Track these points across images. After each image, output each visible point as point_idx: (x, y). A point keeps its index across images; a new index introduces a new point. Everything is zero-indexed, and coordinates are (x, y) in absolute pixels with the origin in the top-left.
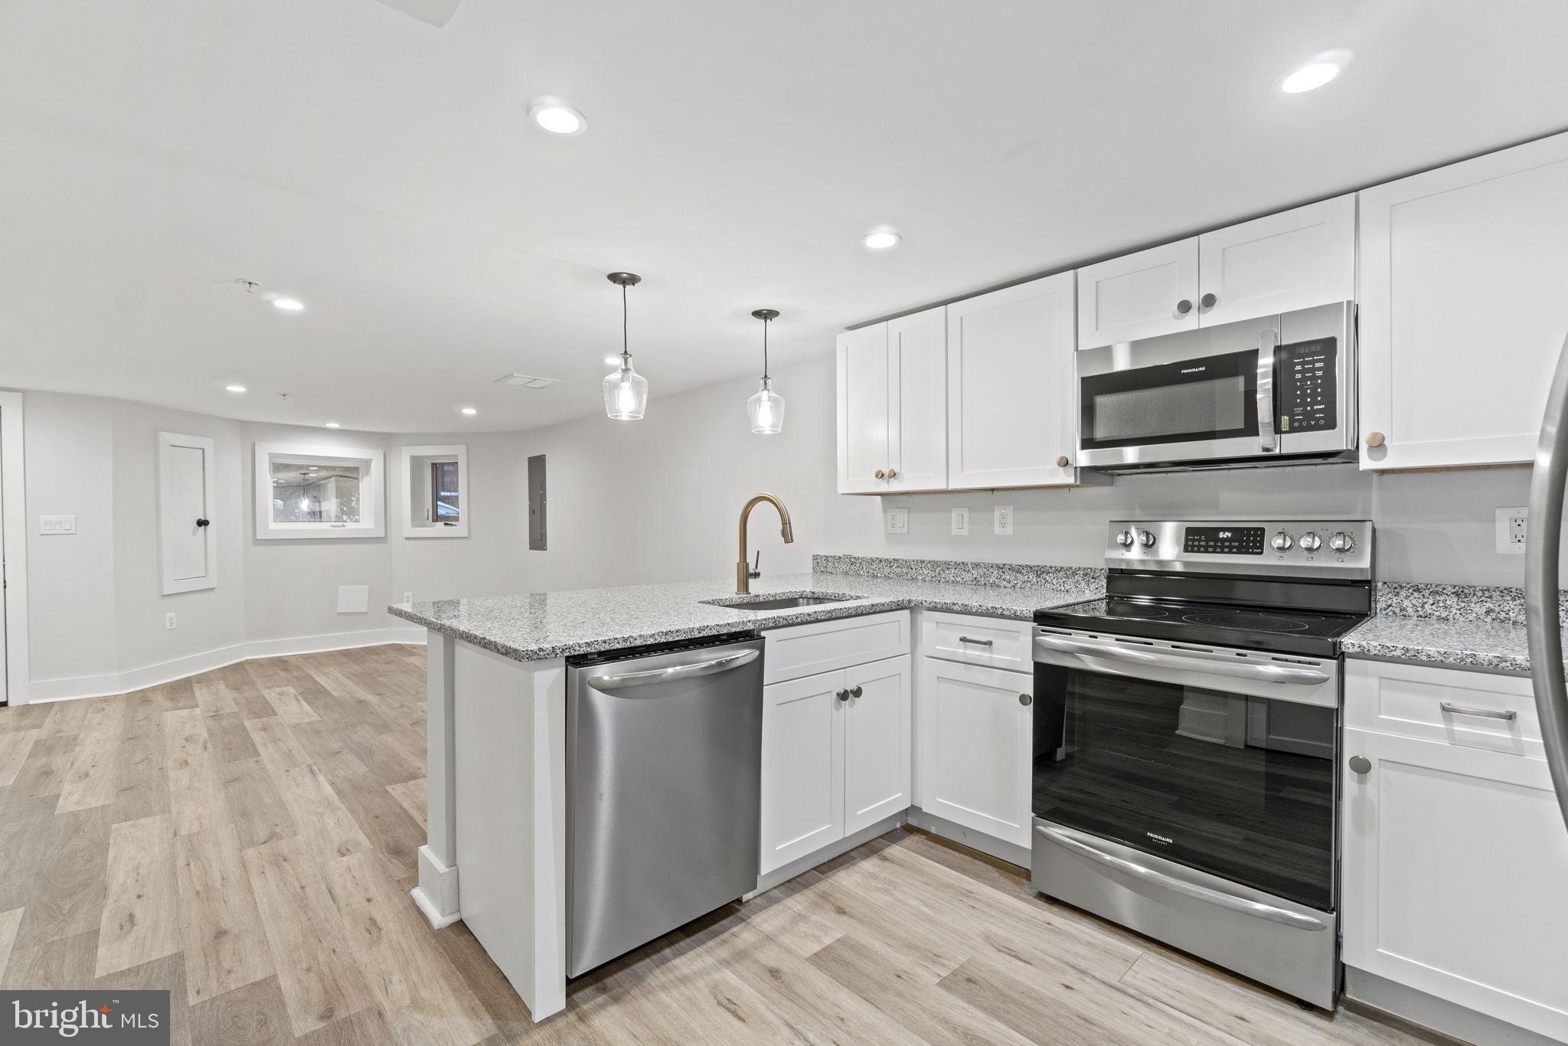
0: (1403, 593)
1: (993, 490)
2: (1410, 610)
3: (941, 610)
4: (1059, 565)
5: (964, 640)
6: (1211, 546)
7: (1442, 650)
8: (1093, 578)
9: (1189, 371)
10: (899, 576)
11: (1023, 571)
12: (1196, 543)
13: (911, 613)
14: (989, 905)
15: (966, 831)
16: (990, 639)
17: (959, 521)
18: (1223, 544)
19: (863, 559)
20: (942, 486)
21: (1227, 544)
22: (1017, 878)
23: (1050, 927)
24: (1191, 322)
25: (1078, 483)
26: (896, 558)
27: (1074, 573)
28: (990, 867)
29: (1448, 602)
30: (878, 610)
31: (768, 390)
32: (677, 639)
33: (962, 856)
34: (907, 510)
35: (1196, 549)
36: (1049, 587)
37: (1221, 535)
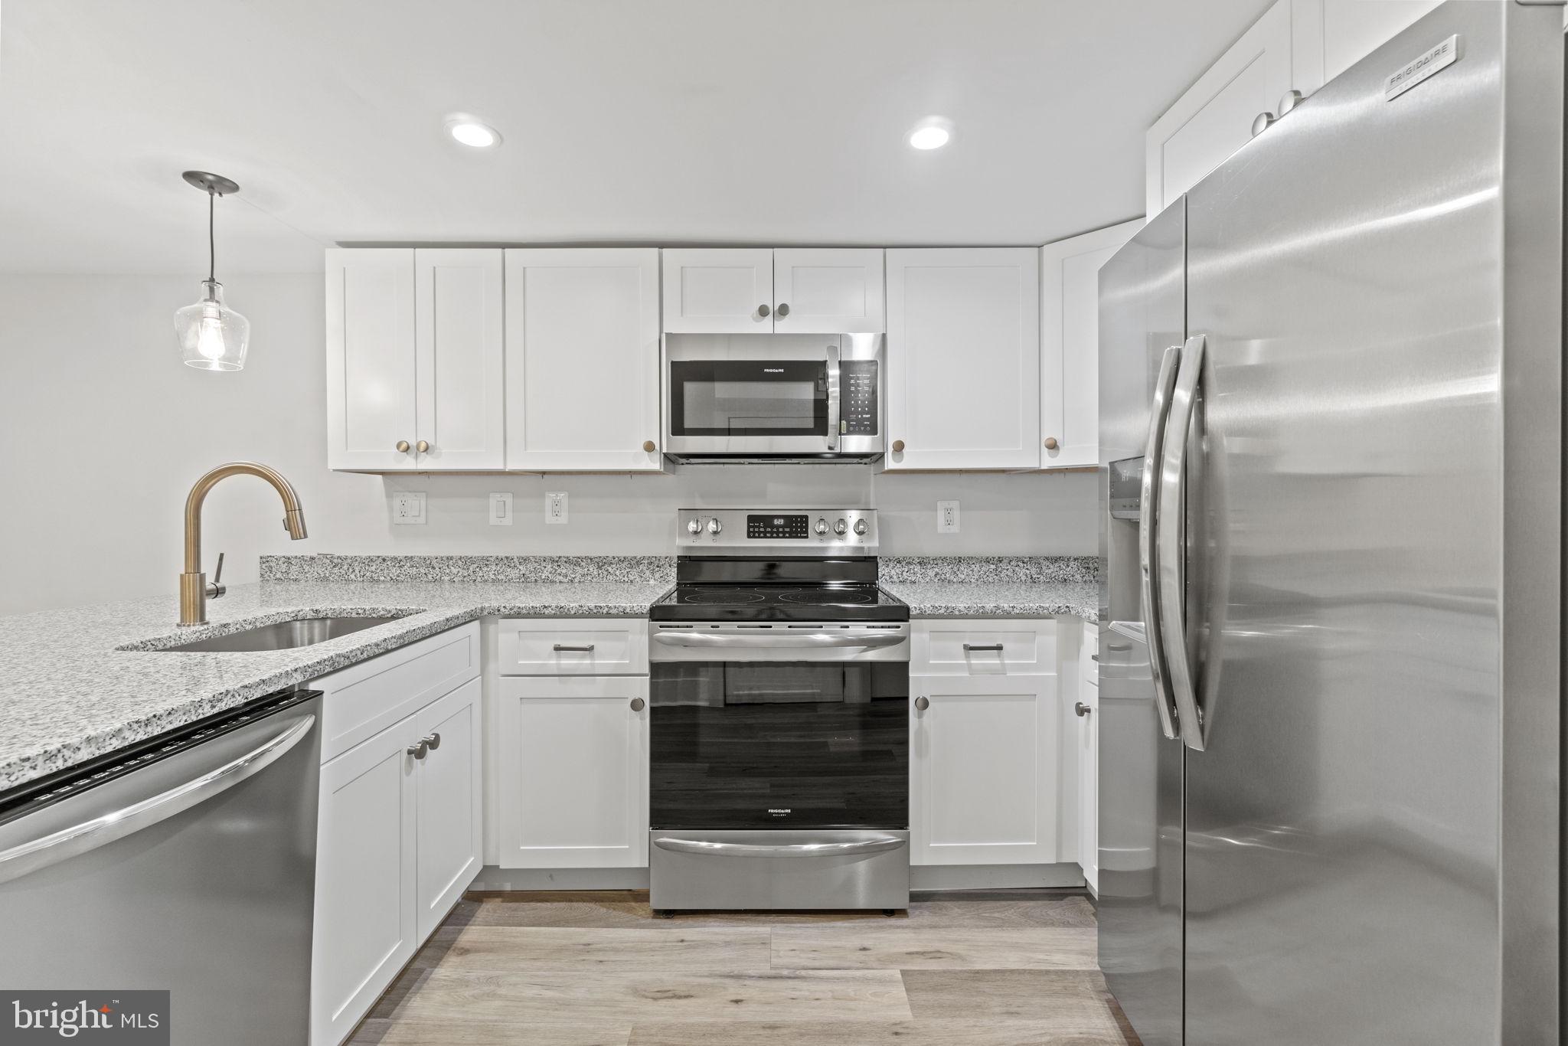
0: (891, 565)
1: (544, 473)
2: (895, 577)
3: (528, 616)
4: (622, 554)
5: (558, 649)
6: (768, 532)
7: (967, 606)
8: (658, 567)
9: (771, 371)
10: (413, 578)
11: (582, 564)
12: (756, 530)
13: (481, 623)
14: (616, 950)
15: (551, 873)
16: (592, 644)
17: (499, 508)
18: (778, 529)
19: (354, 559)
20: (498, 466)
21: (781, 530)
22: (625, 904)
23: (685, 944)
24: (765, 326)
25: (662, 470)
26: (409, 555)
27: (639, 563)
28: (591, 905)
29: (916, 570)
30: (452, 625)
31: (217, 302)
32: (170, 727)
33: (556, 904)
34: (424, 494)
35: (757, 535)
36: (611, 578)
37: (776, 522)
